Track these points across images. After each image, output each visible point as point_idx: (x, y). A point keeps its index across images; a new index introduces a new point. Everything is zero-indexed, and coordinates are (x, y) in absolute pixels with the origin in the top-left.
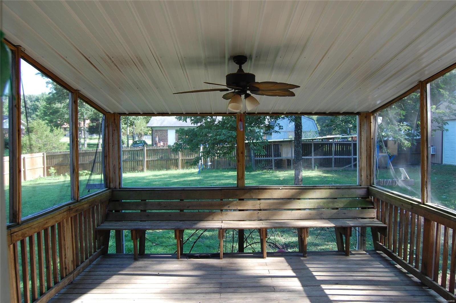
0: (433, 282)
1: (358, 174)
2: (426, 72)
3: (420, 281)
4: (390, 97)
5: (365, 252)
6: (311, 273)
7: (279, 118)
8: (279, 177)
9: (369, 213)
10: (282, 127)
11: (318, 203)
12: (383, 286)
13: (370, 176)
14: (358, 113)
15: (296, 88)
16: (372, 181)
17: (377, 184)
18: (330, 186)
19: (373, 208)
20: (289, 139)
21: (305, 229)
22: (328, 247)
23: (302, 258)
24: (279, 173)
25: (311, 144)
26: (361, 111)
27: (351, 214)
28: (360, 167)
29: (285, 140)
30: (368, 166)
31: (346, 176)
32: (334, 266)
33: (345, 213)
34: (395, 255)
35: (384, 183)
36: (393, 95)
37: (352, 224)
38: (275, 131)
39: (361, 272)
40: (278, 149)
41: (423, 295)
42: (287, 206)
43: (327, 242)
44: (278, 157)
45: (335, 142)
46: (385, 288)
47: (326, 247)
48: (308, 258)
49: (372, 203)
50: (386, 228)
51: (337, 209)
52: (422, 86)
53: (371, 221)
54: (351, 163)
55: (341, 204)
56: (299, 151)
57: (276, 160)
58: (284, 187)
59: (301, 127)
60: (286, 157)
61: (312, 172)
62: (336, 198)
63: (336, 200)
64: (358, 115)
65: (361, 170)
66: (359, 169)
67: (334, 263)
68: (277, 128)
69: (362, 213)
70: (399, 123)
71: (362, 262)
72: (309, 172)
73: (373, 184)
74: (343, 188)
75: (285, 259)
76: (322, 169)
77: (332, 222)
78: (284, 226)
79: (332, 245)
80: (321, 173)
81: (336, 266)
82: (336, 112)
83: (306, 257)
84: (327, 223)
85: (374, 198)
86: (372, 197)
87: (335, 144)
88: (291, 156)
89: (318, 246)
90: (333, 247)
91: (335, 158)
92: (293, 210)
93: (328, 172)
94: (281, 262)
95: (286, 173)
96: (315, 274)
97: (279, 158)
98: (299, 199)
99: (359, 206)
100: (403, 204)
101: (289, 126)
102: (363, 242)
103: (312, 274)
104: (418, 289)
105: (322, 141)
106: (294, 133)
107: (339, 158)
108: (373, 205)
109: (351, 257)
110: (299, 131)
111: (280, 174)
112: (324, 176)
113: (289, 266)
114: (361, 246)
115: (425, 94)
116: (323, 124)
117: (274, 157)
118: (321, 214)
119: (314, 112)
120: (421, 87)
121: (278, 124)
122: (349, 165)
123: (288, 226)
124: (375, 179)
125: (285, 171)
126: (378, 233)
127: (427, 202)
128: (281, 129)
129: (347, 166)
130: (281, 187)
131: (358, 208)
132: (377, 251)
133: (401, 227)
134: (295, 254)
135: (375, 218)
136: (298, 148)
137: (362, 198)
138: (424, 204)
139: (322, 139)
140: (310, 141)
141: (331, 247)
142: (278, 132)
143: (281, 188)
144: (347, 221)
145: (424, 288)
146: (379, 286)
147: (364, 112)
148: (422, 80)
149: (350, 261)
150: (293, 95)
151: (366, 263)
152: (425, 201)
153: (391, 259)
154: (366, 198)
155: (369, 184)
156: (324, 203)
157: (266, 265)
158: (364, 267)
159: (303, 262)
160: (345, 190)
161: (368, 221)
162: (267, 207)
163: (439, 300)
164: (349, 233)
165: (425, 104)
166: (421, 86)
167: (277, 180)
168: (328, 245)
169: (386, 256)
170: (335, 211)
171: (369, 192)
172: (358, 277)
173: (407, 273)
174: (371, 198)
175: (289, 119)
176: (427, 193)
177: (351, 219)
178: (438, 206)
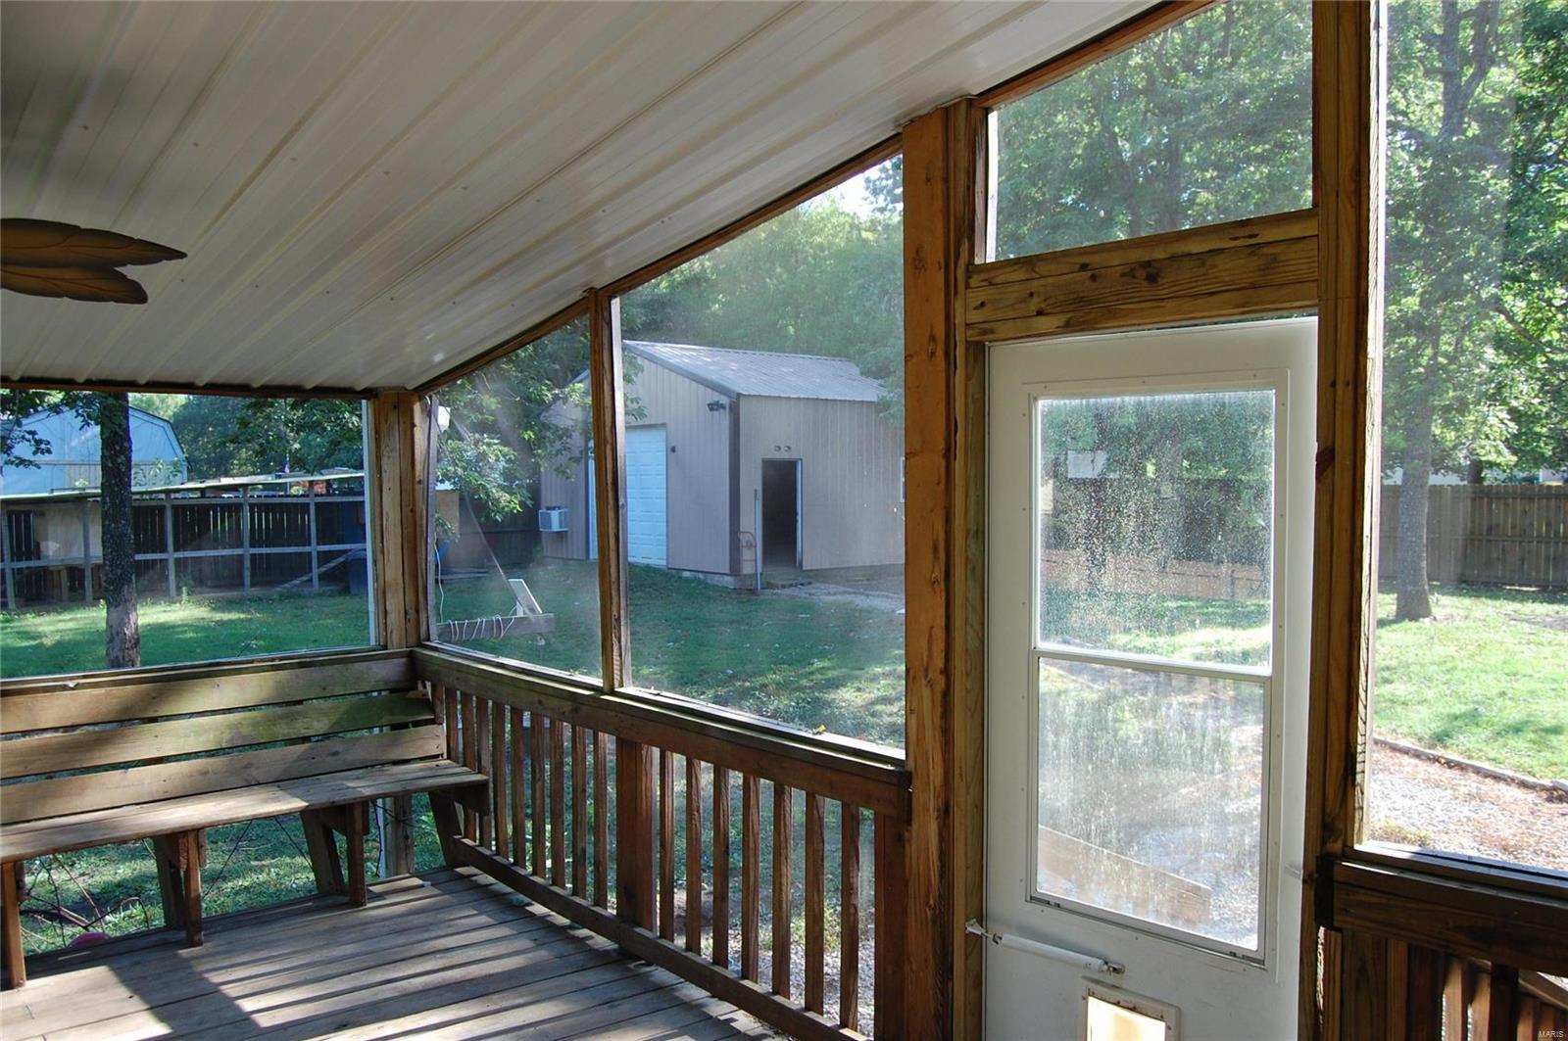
0: (659, 941)
1: (371, 607)
2: (609, 263)
3: (616, 946)
4: (479, 342)
5: (417, 881)
6: (234, 1005)
7: (36, 411)
8: (40, 637)
9: (420, 742)
10: (48, 443)
11: (231, 726)
12: (505, 994)
13: (417, 611)
14: (369, 393)
15: (167, 259)
16: (423, 629)
17: (440, 636)
18: (273, 660)
19: (433, 722)
20: (74, 489)
21: (191, 838)
22: (262, 877)
23: (184, 952)
24: (38, 620)
25: (162, 509)
26: (377, 385)
27: (358, 754)
28: (381, 581)
29: (56, 494)
30: (406, 577)
31: (296, 616)
32: (316, 956)
33: (335, 754)
34: (522, 872)
35: (461, 632)
36: (497, 333)
37: (368, 789)
38: (16, 458)
39: (421, 959)
40: (28, 527)
41: (635, 992)
42: (103, 753)
43: (256, 859)
44: (28, 559)
45: (251, 501)
46: (515, 998)
47: (255, 877)
48: (209, 944)
49: (428, 705)
50: (483, 785)
51: (306, 739)
52: (596, 305)
53: (430, 769)
54: (310, 570)
55: (318, 721)
56: (122, 535)
57: (20, 570)
58: (85, 677)
59: (126, 444)
60: (62, 560)
61: (169, 608)
62: (300, 702)
63: (298, 707)
64: (368, 399)
65: (382, 594)
66: (376, 590)
67: (316, 944)
68: (23, 450)
69: (394, 743)
70: (477, 436)
71: (417, 920)
72: (160, 608)
73: (429, 640)
74: (322, 664)
75: (112, 969)
76: (207, 595)
77: (291, 791)
78: (97, 836)
79: (276, 866)
80: (203, 609)
81: (326, 954)
82: (290, 383)
83: (199, 943)
84: (276, 800)
85: (434, 687)
86: (428, 684)
87: (252, 506)
88: (82, 556)
89: (225, 879)
90: (282, 873)
91: (253, 556)
92: (128, 768)
93: (230, 605)
94: (97, 987)
95: (64, 621)
96: (248, 1005)
97: (33, 563)
98: (154, 720)
99: (385, 721)
100: (543, 698)
101: (69, 444)
102: (402, 845)
103: (238, 1008)
104: (616, 976)
105: (203, 496)
106: (99, 468)
107: (267, 554)
108: (433, 712)
109: (373, 911)
110: (119, 461)
111: (40, 625)
112: (217, 622)
113: (136, 998)
114: (398, 859)
115: (606, 332)
116: (195, 440)
117: (13, 560)
118: (246, 767)
119: (204, 382)
120: (593, 309)
121: (30, 433)
122: (305, 578)
123: (118, 834)
124: (432, 620)
125: (59, 613)
126: (457, 805)
127: (621, 685)
128: (42, 453)
129: (296, 582)
130: (71, 679)
131: (376, 730)
132: (458, 870)
133: (538, 776)
134: (154, 939)
135: (442, 755)
136: (117, 522)
137: (392, 691)
138: (613, 693)
139: (202, 490)
140: (154, 496)
141: (273, 875)
142: (31, 463)
143: (71, 684)
144: (347, 779)
145: (632, 966)
146: (490, 997)
147: (390, 388)
148: (600, 282)
149: (372, 923)
150: (136, 294)
151: (430, 920)
152: (616, 683)
153: (509, 890)
154: (406, 690)
155: (412, 640)
156: (256, 724)
157: (29, 1013)
158: (426, 935)
159: (190, 967)
160: (329, 670)
161: (421, 770)
162: (13, 769)
163: (685, 996)
164: (359, 826)
165: (607, 365)
166: (593, 304)
167: (30, 647)
168: (261, 869)
169: (491, 880)
170: (301, 748)
171: (416, 668)
172: (412, 980)
173: (570, 927)
174: (425, 687)
175: (78, 414)
176: (621, 656)
177: (361, 771)
178: (658, 695)
